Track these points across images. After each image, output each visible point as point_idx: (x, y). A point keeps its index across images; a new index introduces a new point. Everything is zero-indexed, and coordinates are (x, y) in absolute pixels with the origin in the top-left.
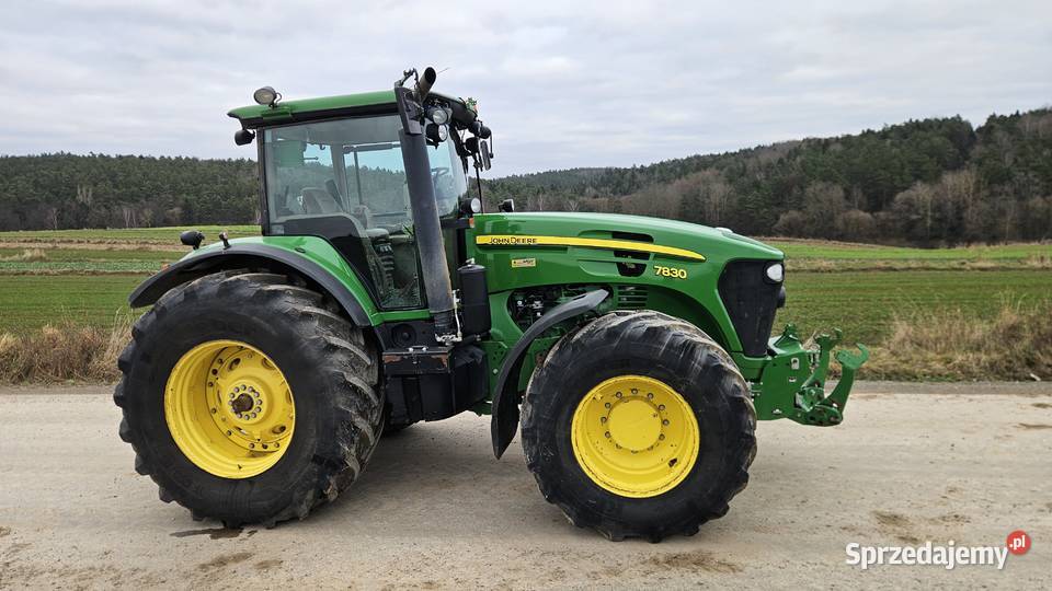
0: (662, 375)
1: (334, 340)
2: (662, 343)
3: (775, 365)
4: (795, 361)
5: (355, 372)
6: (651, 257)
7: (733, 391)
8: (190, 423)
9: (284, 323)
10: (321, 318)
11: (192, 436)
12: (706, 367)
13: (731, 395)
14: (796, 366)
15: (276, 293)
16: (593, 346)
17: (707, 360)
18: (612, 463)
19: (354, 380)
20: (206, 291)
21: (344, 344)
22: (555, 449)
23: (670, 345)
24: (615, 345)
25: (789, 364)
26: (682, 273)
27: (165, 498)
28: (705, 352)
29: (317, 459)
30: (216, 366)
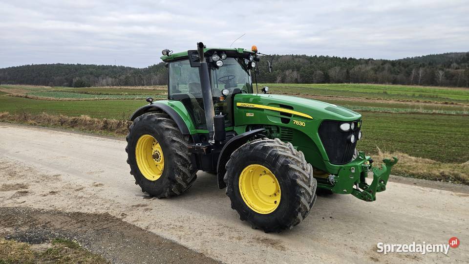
0: (267, 166)
1: (175, 138)
2: (267, 153)
3: (344, 169)
4: (353, 169)
5: (181, 150)
6: (292, 116)
7: (293, 177)
8: (143, 160)
9: (161, 131)
10: (173, 130)
11: (143, 165)
12: (282, 165)
13: (291, 178)
14: (353, 171)
15: (160, 121)
16: (245, 151)
17: (283, 162)
18: (261, 199)
19: (180, 153)
20: (144, 118)
21: (178, 140)
22: (233, 189)
23: (270, 154)
24: (252, 151)
25: (350, 170)
26: (304, 124)
27: (136, 183)
28: (284, 159)
29: (169, 178)
30: (154, 143)
